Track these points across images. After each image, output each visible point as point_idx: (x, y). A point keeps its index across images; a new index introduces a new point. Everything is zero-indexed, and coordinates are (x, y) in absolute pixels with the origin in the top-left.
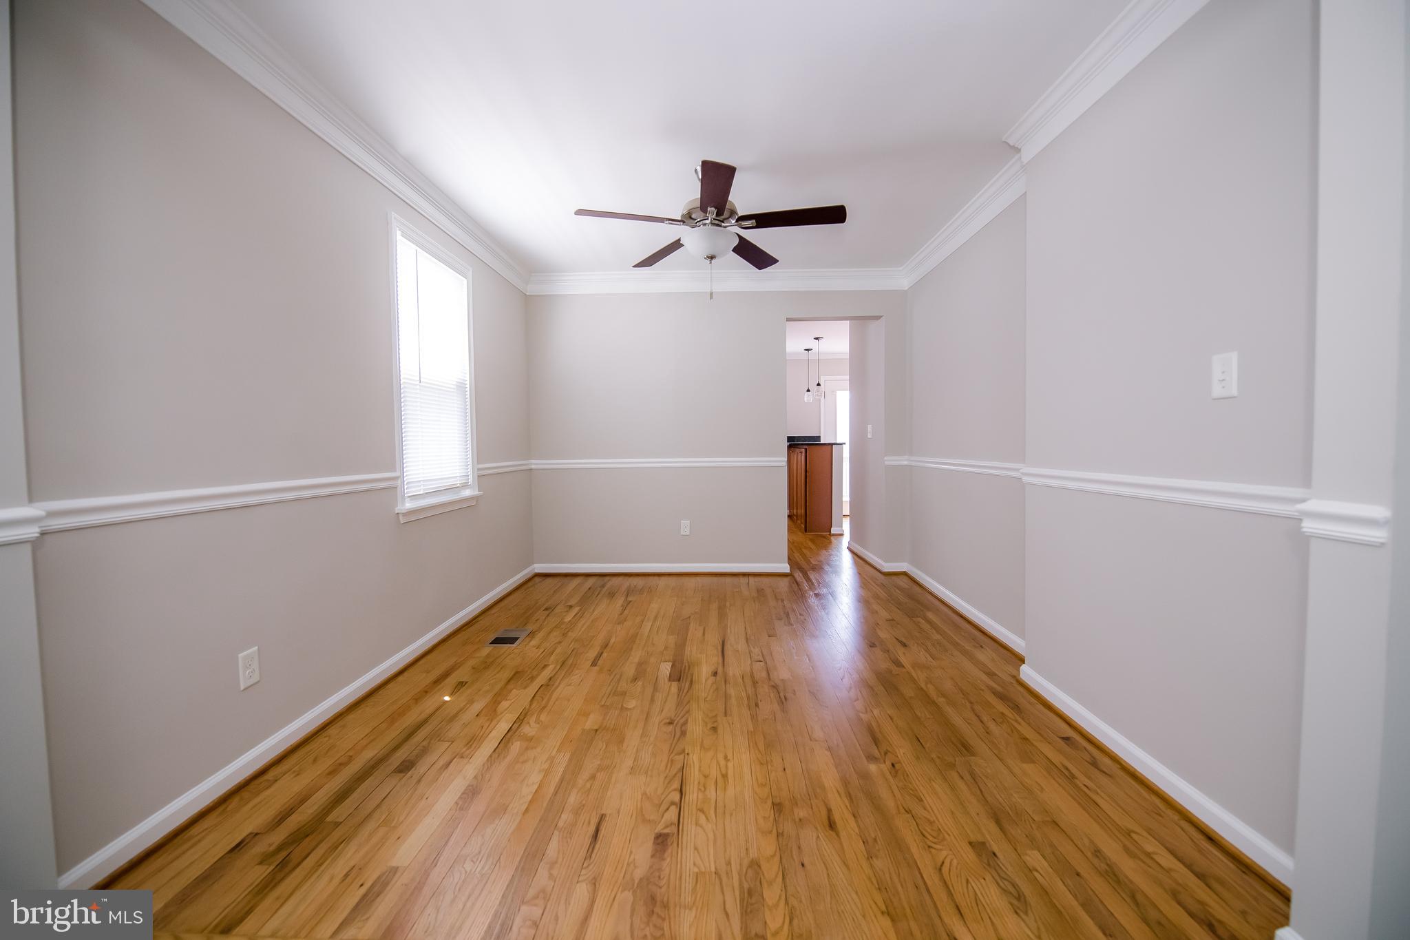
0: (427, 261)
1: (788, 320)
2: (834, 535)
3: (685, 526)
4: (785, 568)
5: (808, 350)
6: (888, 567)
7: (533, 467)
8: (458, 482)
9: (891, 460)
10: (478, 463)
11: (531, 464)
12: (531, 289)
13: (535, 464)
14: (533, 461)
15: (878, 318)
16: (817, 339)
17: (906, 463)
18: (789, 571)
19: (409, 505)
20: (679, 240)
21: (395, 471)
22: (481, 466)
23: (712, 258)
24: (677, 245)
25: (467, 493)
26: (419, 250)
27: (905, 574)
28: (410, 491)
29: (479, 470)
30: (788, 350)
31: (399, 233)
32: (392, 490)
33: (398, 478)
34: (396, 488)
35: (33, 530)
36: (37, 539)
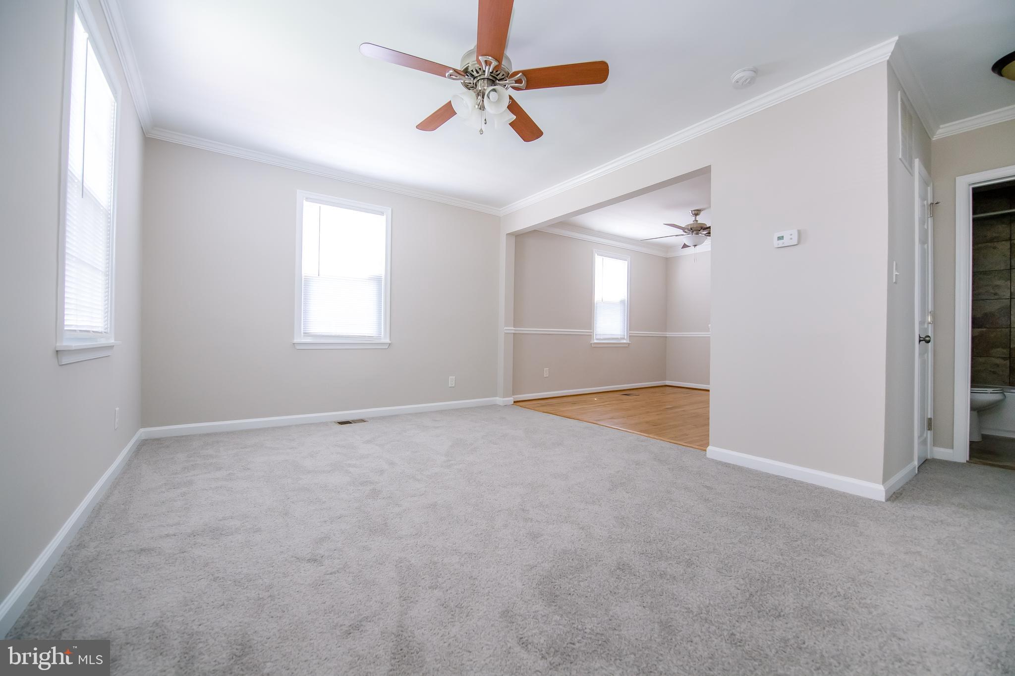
0: (609, 259)
7: (667, 336)
8: (619, 337)
10: (630, 331)
12: (669, 255)
13: (669, 334)
14: (667, 333)
19: (595, 341)
21: (590, 330)
23: (695, 246)
25: (623, 341)
26: (606, 258)
28: (597, 337)
31: (596, 254)
32: (590, 336)
33: (591, 332)
34: (591, 335)
35: (513, 332)
36: (514, 334)
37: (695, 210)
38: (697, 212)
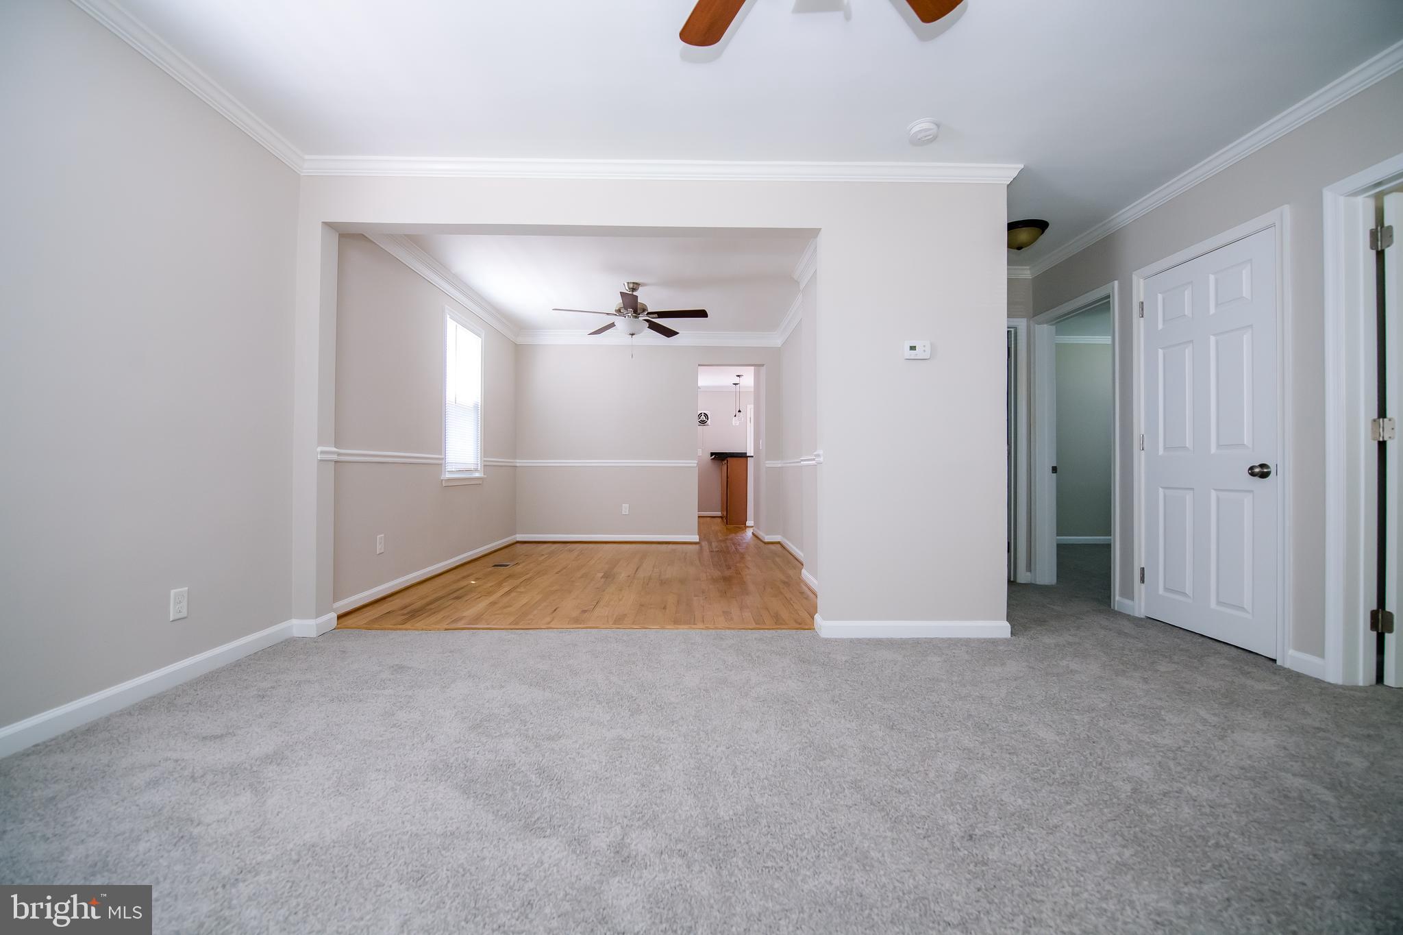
0: (461, 329)
1: (699, 365)
2: (748, 527)
3: (625, 509)
4: (696, 538)
5: (735, 384)
6: (768, 538)
7: (518, 465)
8: (472, 467)
9: (770, 464)
10: (484, 457)
11: (516, 462)
12: (520, 340)
13: (520, 462)
14: (518, 461)
15: (763, 365)
16: (738, 376)
17: (780, 465)
18: (698, 541)
19: (448, 476)
20: (613, 323)
21: (441, 455)
22: (485, 459)
23: (633, 335)
24: (612, 325)
25: (477, 475)
26: (458, 325)
27: (779, 543)
28: (449, 468)
29: (484, 461)
30: (700, 384)
31: (448, 316)
32: (439, 465)
33: (442, 459)
34: (441, 464)
35: (335, 457)
36: (336, 462)
37: (633, 283)
38: (635, 285)
